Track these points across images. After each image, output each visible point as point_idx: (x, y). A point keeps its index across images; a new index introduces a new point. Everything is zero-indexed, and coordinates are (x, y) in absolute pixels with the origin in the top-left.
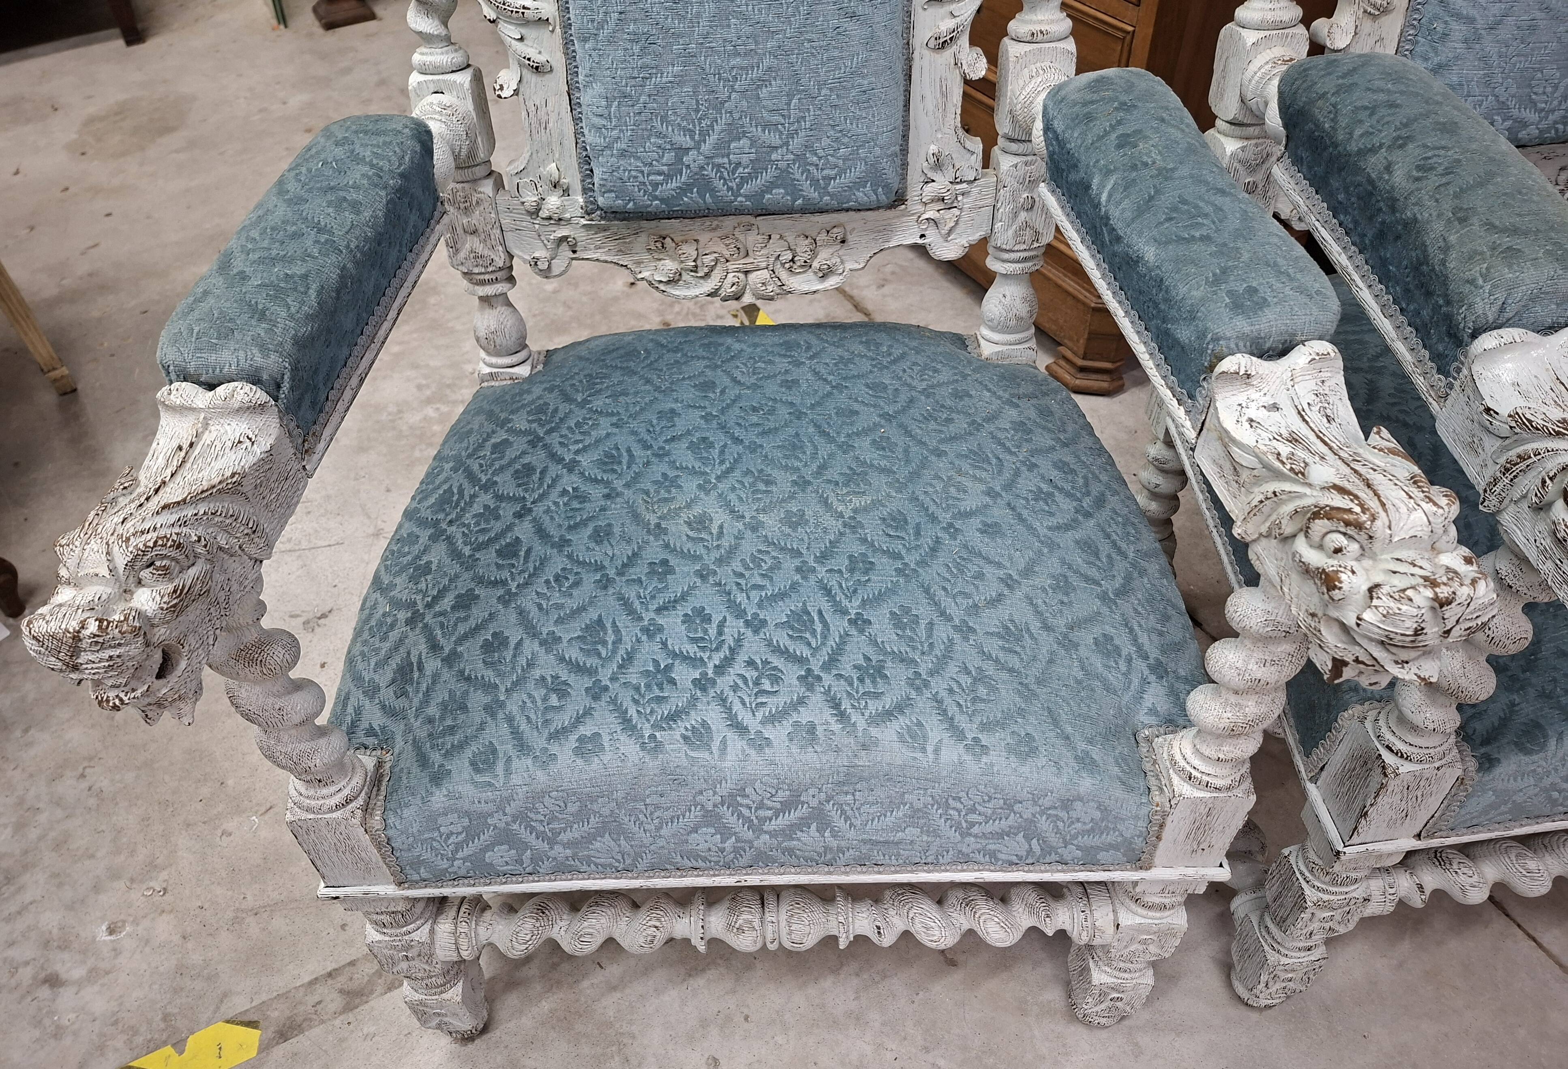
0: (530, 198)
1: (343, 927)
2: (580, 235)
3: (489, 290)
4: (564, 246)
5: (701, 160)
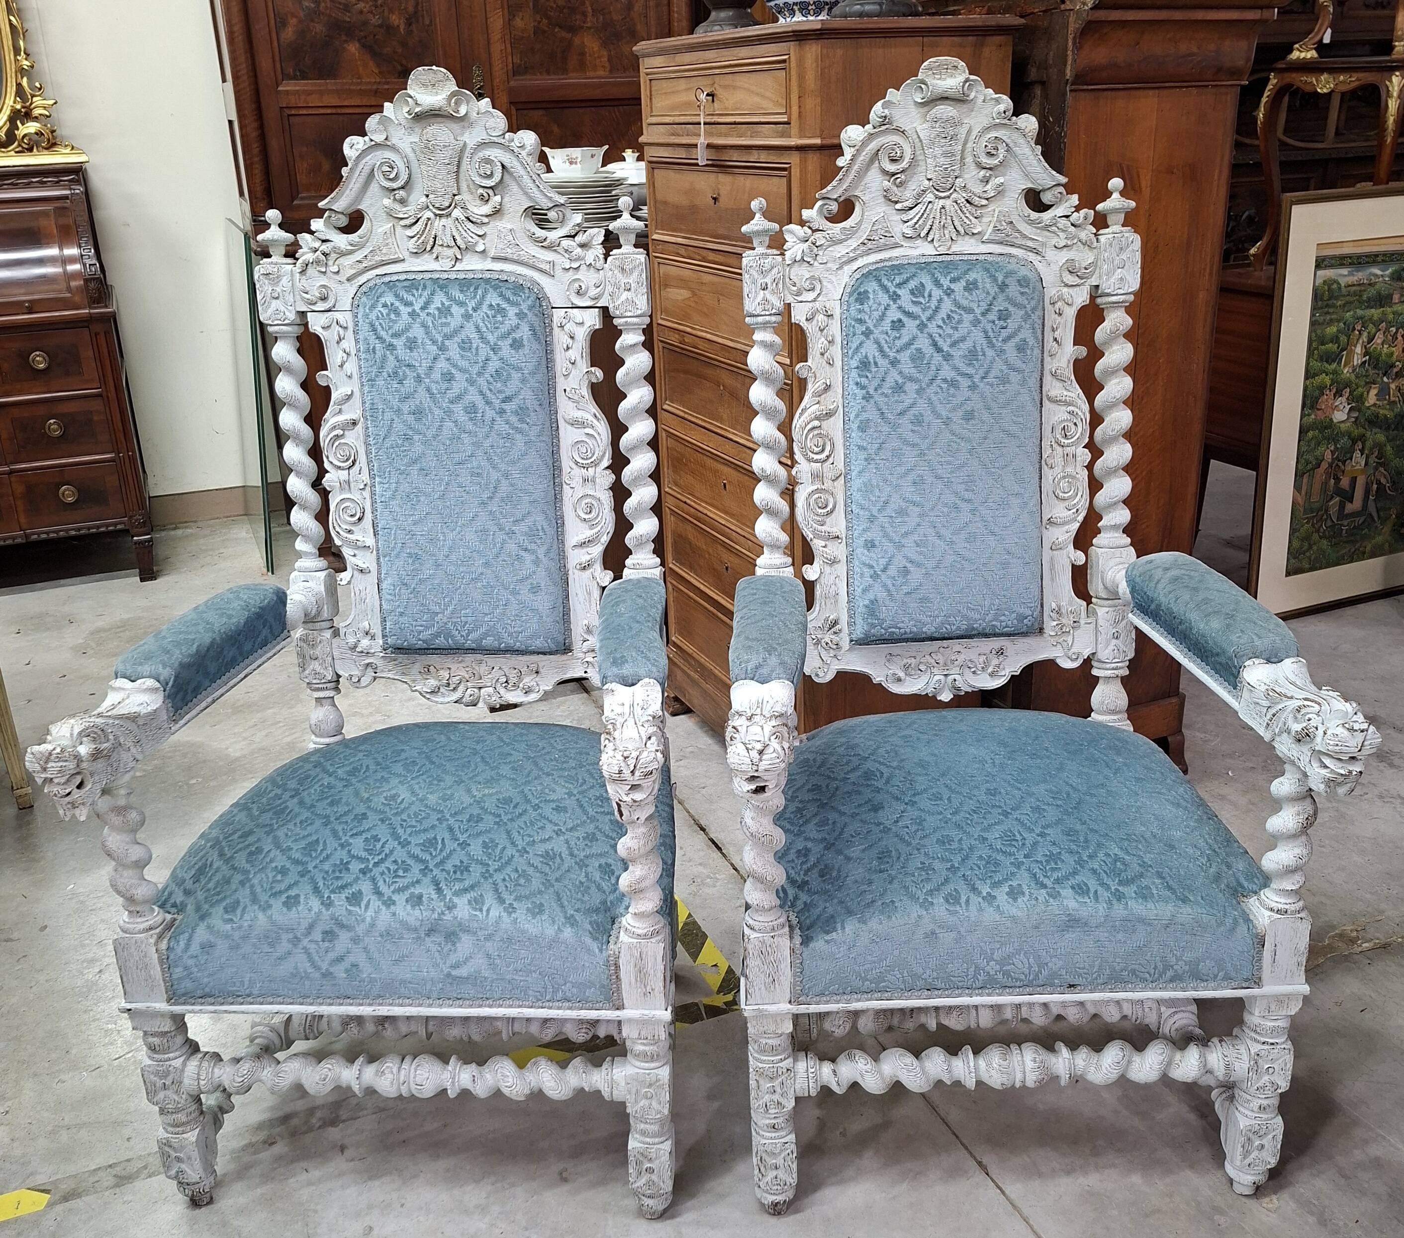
0: (352, 640)
1: (128, 1139)
2: (379, 663)
3: (321, 694)
4: (369, 669)
5: (445, 620)
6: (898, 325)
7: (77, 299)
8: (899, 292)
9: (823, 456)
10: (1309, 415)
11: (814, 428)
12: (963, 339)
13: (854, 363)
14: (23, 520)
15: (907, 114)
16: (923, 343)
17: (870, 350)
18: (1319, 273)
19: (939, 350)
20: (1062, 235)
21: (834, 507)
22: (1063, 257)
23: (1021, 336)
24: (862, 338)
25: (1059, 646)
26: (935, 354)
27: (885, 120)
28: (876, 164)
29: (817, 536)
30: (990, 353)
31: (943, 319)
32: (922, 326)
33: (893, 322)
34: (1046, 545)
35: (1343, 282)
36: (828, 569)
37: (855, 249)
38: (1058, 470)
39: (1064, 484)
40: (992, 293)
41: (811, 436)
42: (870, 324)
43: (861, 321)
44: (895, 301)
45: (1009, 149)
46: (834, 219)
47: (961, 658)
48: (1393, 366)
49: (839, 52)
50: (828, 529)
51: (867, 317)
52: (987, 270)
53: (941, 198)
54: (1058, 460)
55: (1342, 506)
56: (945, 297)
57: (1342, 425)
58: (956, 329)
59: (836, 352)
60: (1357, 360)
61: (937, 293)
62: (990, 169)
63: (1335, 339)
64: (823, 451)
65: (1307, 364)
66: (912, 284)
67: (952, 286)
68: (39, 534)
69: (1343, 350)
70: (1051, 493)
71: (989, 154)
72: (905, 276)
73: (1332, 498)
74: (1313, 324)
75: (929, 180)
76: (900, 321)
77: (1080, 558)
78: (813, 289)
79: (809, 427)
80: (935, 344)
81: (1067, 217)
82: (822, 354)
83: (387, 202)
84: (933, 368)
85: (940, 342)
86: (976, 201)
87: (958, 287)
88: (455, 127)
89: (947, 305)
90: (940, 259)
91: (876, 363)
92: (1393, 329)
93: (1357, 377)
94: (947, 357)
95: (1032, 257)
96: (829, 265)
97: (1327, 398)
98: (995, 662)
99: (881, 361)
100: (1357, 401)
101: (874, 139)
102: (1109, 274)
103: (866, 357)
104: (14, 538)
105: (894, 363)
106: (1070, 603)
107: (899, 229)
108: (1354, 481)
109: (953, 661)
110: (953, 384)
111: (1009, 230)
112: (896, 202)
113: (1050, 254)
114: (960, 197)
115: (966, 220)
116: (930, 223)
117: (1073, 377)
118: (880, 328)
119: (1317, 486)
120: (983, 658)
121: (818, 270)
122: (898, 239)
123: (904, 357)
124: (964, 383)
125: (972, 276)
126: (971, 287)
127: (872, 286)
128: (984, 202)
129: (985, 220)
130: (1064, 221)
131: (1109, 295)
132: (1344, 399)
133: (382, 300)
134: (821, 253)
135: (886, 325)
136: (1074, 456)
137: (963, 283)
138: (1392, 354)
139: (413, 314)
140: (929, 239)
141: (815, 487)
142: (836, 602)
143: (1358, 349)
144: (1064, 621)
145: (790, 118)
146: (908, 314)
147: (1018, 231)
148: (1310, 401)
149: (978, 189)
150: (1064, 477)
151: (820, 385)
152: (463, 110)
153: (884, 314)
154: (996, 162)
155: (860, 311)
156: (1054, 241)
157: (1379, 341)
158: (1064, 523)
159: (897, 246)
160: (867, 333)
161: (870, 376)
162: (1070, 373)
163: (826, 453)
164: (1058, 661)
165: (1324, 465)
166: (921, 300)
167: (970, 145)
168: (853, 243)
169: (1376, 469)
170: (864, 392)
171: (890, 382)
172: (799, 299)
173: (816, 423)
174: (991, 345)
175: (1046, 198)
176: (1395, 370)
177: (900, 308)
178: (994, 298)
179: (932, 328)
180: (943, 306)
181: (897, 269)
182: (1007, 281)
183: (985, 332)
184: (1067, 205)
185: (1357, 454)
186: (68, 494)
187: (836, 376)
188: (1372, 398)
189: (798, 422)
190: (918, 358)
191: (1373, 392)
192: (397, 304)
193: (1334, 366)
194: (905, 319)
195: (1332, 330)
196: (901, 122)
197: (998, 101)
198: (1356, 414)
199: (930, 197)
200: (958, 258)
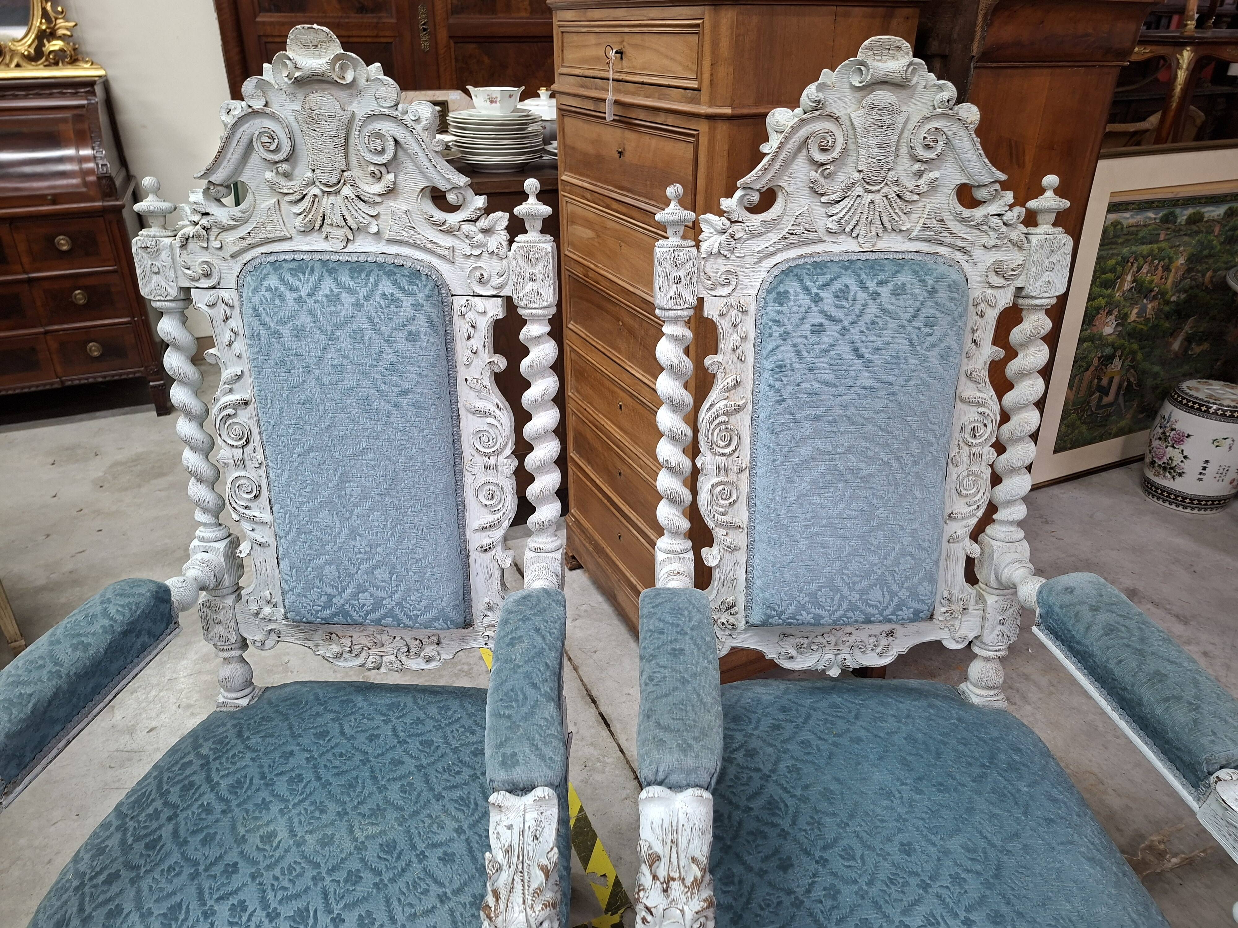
0: (254, 608)
2: (283, 629)
3: (226, 654)
4: (272, 634)
5: (342, 601)
6: (818, 329)
7: (91, 193)
8: (822, 294)
9: (729, 450)
10: (1086, 330)
11: (721, 423)
12: (886, 346)
13: (768, 364)
14: (59, 369)
15: (841, 98)
16: (844, 349)
17: (787, 353)
18: (1110, 216)
19: (859, 355)
20: (993, 235)
21: (737, 498)
22: (991, 257)
23: (946, 343)
24: (780, 341)
25: (947, 629)
26: (856, 361)
27: (818, 105)
28: (804, 153)
29: (719, 524)
30: (913, 361)
31: (867, 324)
32: (844, 331)
33: (813, 325)
34: (945, 538)
35: (1125, 223)
36: (727, 556)
37: (775, 243)
38: (962, 467)
39: (967, 482)
40: (921, 298)
41: (717, 430)
42: (789, 327)
43: (779, 323)
44: (816, 303)
45: (948, 142)
46: (754, 210)
47: (852, 639)
48: (1151, 290)
49: (755, 20)
50: (730, 519)
51: (786, 320)
52: (916, 273)
53: (871, 192)
54: (964, 458)
55: (1100, 399)
56: (870, 302)
57: (1109, 337)
58: (880, 335)
59: (749, 349)
60: (1127, 286)
61: (862, 296)
62: (926, 162)
63: (1113, 270)
64: (729, 444)
65: (1091, 289)
66: (836, 286)
67: (879, 290)
68: (72, 380)
69: (1118, 278)
70: (954, 490)
71: (928, 147)
72: (828, 277)
73: (1094, 393)
74: (1099, 258)
75: (860, 171)
76: (821, 325)
77: (975, 550)
78: (728, 284)
79: (717, 422)
80: (856, 351)
81: (999, 215)
82: (734, 350)
83: (269, 175)
84: (852, 374)
85: (862, 348)
86: (908, 195)
87: (885, 291)
88: (343, 95)
89: (872, 310)
90: (864, 257)
91: (792, 368)
92: (1156, 262)
93: (1125, 300)
94: (868, 364)
95: (959, 256)
96: (746, 259)
97: (1100, 317)
98: (884, 642)
99: (798, 366)
100: (1122, 318)
101: (804, 126)
102: (1036, 277)
103: (782, 360)
104: (52, 384)
105: (811, 368)
106: (961, 591)
107: (822, 223)
108: (1111, 379)
109: (844, 642)
110: (871, 391)
111: (939, 227)
112: (822, 195)
113: (978, 253)
114: (891, 191)
115: (895, 216)
116: (856, 218)
117: (987, 380)
118: (800, 332)
119: (1085, 384)
120: (872, 640)
121: (734, 264)
122: (822, 234)
123: (823, 363)
124: (883, 390)
125: (901, 279)
126: (899, 291)
127: (792, 286)
128: (915, 197)
129: (915, 216)
130: (996, 221)
131: (1032, 297)
132: (1113, 317)
133: (266, 283)
134: (738, 246)
135: (807, 327)
136: (981, 456)
137: (890, 287)
138: (1153, 281)
139: (299, 300)
140: (854, 234)
141: (719, 480)
142: (734, 586)
143: (1129, 278)
144: (953, 607)
145: (700, 84)
146: (830, 318)
147: (948, 229)
148: (1089, 319)
149: (910, 183)
150: (968, 476)
151: (729, 381)
152: (349, 77)
153: (804, 317)
154: (933, 155)
155: (779, 313)
156: (984, 240)
157: (1145, 271)
158: (964, 518)
159: (820, 241)
160: (785, 336)
161: (785, 380)
162: (984, 374)
163: (733, 447)
164: (944, 642)
165: (1092, 368)
166: (845, 303)
167: (906, 134)
168: (774, 237)
169: (1128, 370)
170: (777, 395)
171: (806, 387)
172: (714, 293)
173: (724, 418)
174: (914, 352)
175: (981, 194)
176: (1153, 294)
177: (822, 311)
178: (922, 304)
179: (854, 334)
180: (867, 310)
181: (819, 266)
182: (937, 286)
183: (910, 339)
184: (1001, 202)
185: (1117, 360)
186: (94, 348)
187: (747, 373)
188: (1133, 317)
189: (704, 416)
190: (837, 364)
191: (1135, 311)
192: (282, 288)
193: (1110, 291)
194: (826, 323)
195: (1112, 262)
196: (835, 107)
197: (941, 88)
198: (1120, 329)
199: (859, 190)
200: (882, 256)
